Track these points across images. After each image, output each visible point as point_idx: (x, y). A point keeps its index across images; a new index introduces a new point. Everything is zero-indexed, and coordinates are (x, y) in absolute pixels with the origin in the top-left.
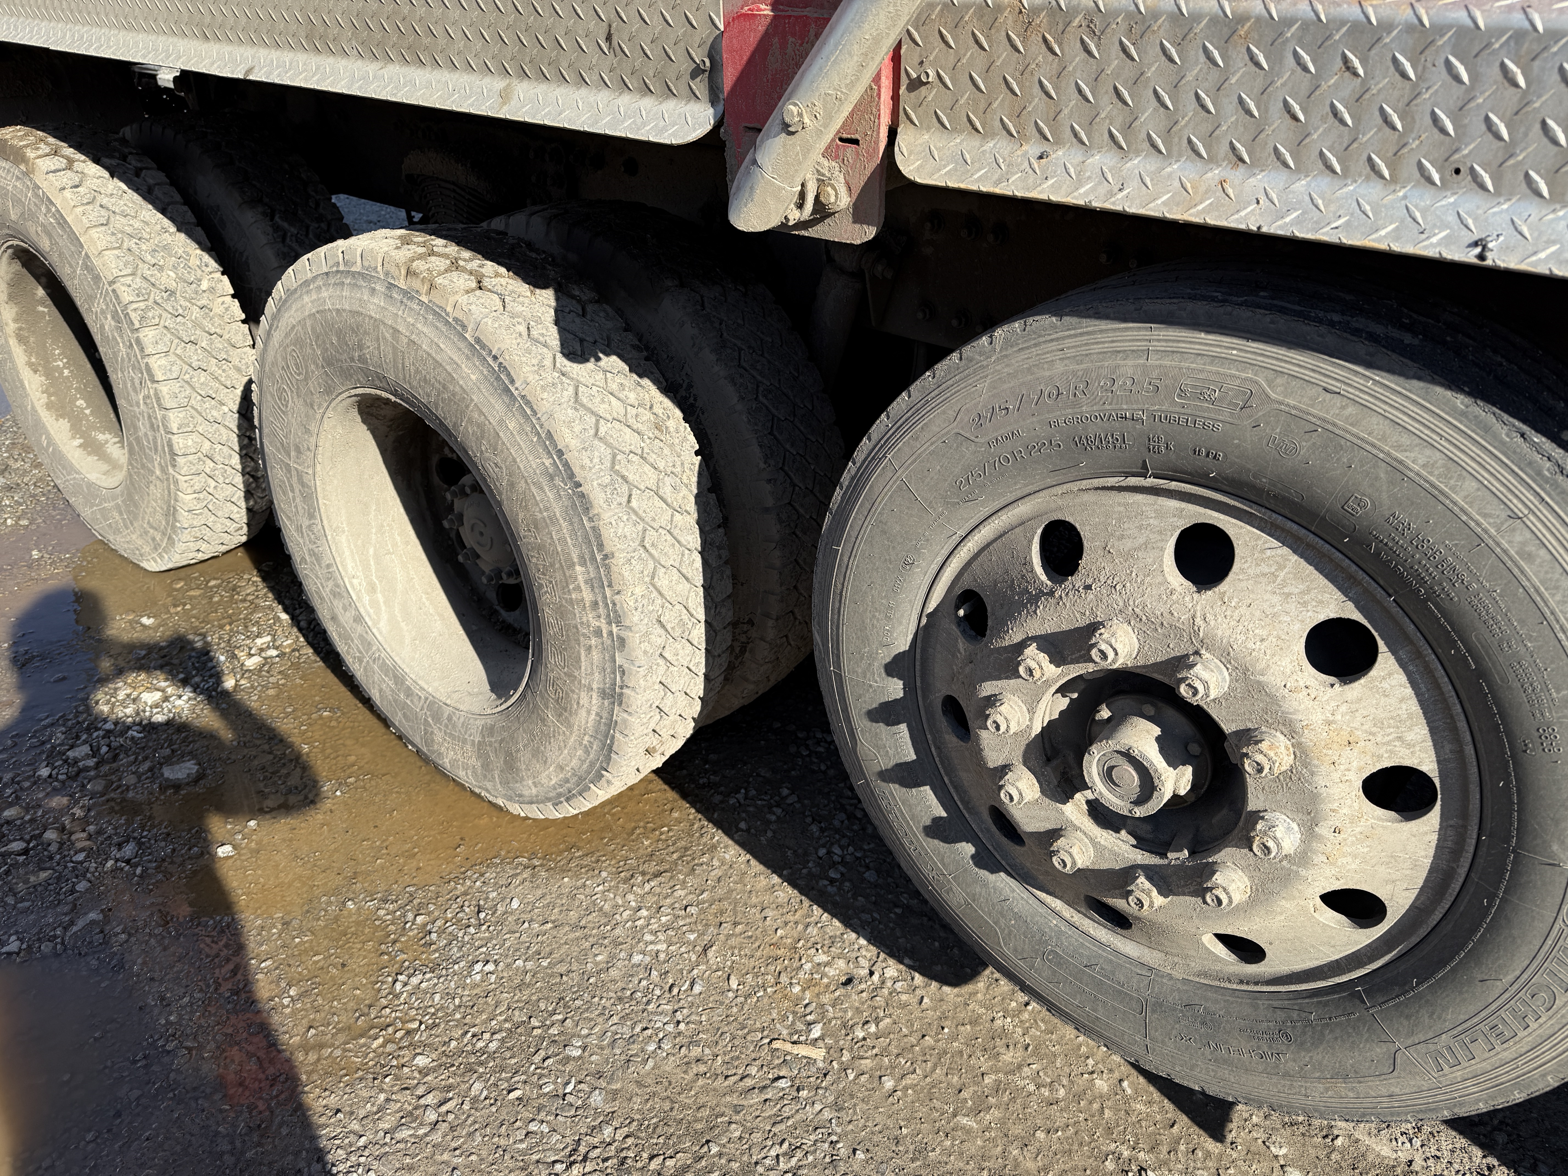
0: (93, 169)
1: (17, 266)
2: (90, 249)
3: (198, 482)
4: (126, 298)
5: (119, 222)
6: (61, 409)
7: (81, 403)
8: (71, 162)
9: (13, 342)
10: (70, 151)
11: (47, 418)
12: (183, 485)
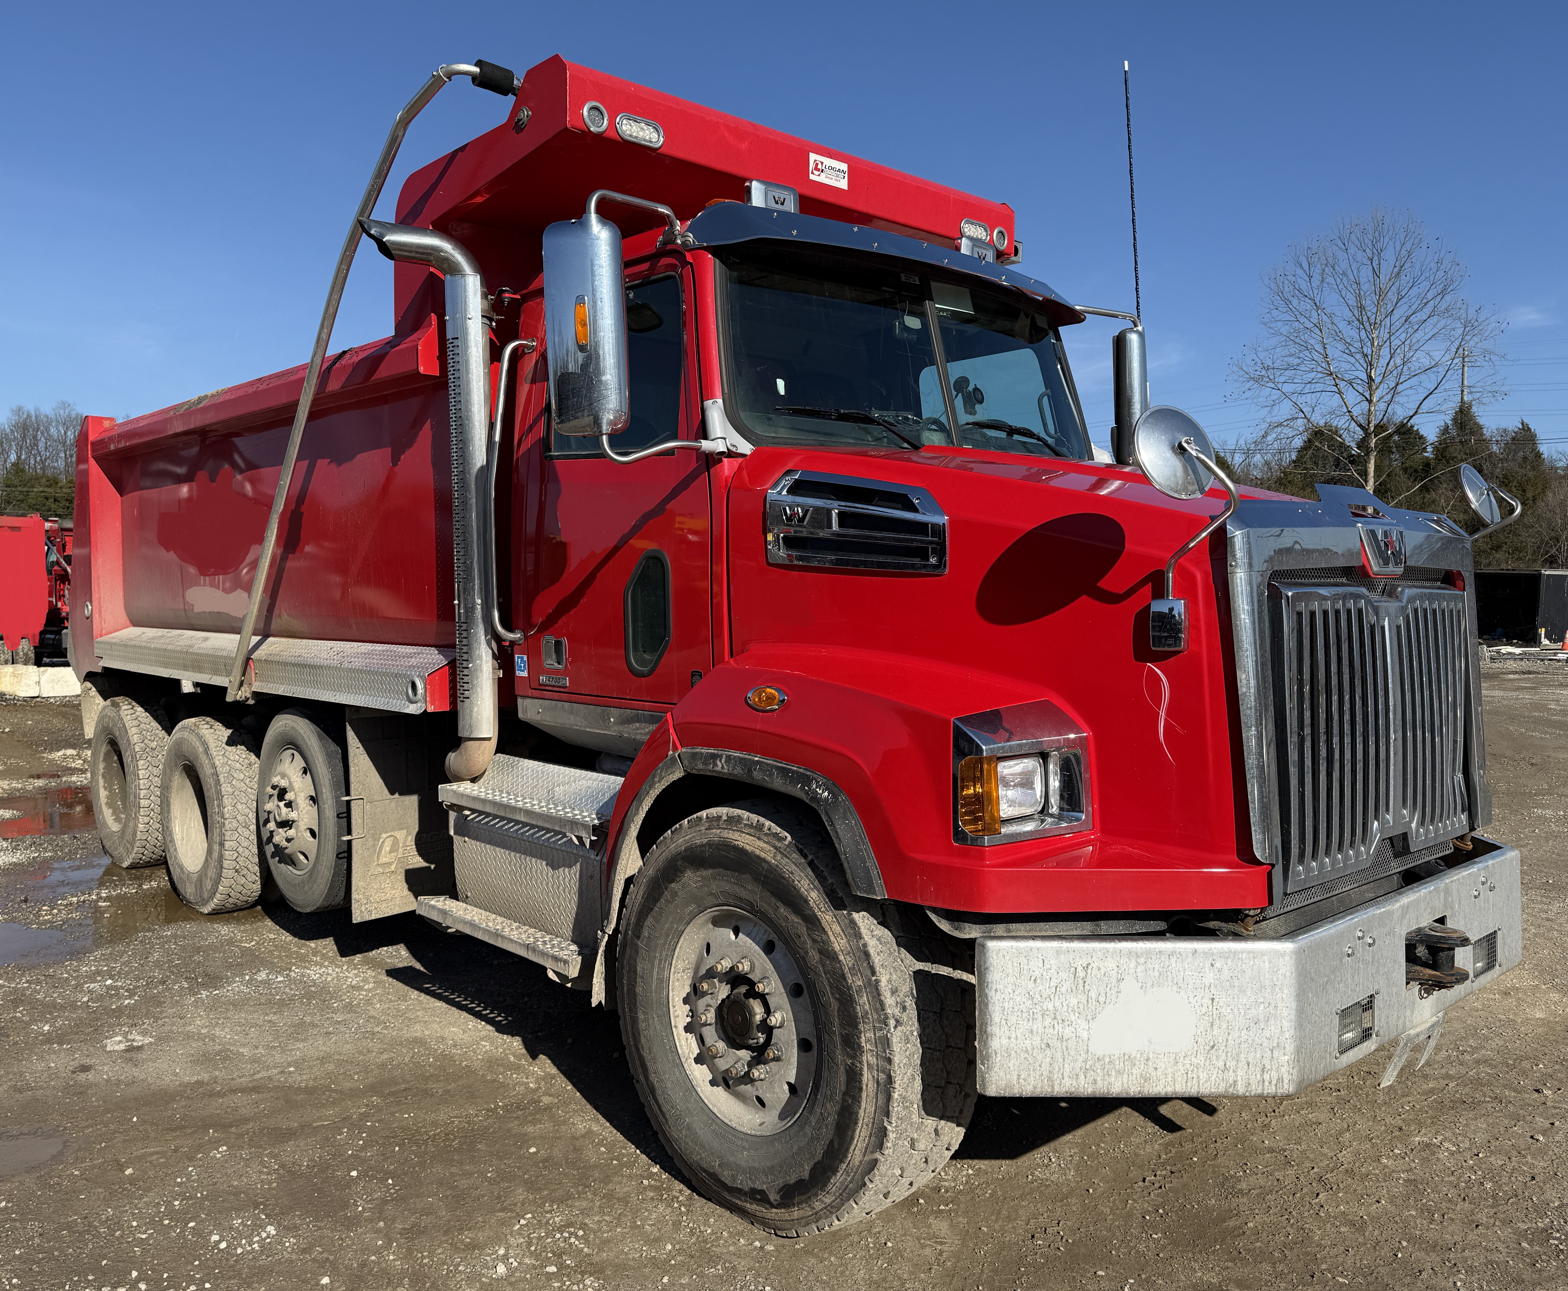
0: (140, 709)
1: (109, 747)
2: (130, 734)
3: (146, 820)
4: (137, 750)
5: (142, 726)
6: (109, 805)
7: (119, 803)
8: (133, 706)
9: (100, 777)
10: (134, 703)
11: (104, 808)
12: (141, 820)
